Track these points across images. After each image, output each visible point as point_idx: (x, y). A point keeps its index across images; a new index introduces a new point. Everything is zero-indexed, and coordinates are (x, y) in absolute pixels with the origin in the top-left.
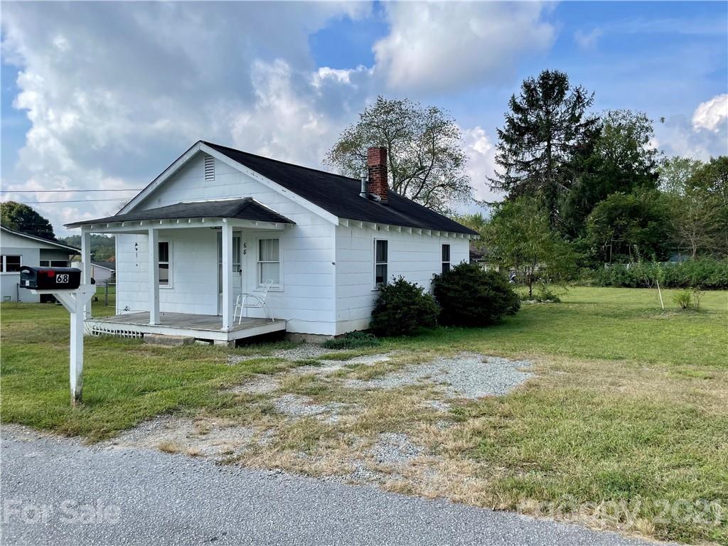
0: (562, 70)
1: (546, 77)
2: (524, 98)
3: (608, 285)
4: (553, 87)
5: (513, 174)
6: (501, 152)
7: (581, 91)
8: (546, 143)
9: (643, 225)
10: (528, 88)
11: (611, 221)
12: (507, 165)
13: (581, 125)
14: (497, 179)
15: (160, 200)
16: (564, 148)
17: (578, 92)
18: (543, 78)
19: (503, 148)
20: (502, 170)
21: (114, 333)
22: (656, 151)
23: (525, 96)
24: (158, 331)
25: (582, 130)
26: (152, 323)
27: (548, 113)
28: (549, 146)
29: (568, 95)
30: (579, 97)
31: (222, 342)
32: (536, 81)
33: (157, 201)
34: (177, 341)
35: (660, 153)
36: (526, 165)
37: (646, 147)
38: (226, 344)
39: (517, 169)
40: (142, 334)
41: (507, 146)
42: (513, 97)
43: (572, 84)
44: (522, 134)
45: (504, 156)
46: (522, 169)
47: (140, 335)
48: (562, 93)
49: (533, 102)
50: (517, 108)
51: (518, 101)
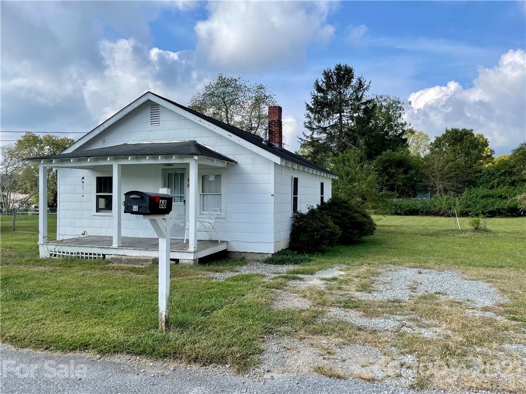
0: (350, 65)
1: (339, 68)
2: (324, 83)
4: (343, 77)
5: (315, 136)
6: (307, 120)
7: (362, 79)
8: (338, 115)
9: (406, 172)
10: (327, 76)
11: (385, 169)
12: (312, 129)
13: (362, 104)
14: (305, 138)
15: (104, 141)
16: (352, 118)
17: (359, 80)
18: (337, 69)
19: (308, 116)
20: (309, 133)
21: (73, 255)
22: (406, 123)
23: (325, 81)
24: (121, 252)
25: (363, 107)
26: (115, 245)
27: (340, 93)
28: (341, 117)
29: (354, 82)
30: (360, 84)
31: (187, 261)
32: (332, 71)
33: (101, 142)
34: (146, 261)
35: (408, 125)
36: (324, 129)
37: (400, 121)
38: (192, 263)
39: (318, 132)
40: (104, 255)
41: (312, 116)
42: (317, 81)
43: (357, 74)
44: (323, 108)
45: (310, 123)
46: (322, 132)
47: (101, 256)
48: (349, 81)
49: (329, 86)
50: (319, 89)
51: (320, 84)
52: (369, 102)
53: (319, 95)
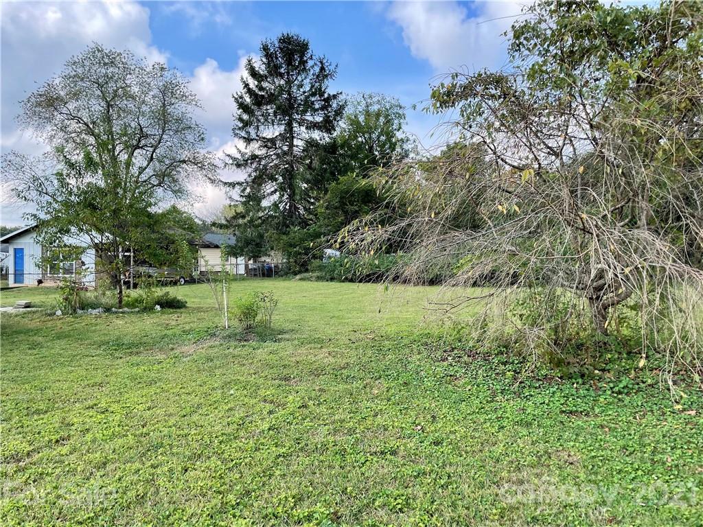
1: (286, 40)
2: (264, 63)
3: (332, 279)
4: (293, 54)
7: (324, 61)
8: (287, 118)
10: (267, 51)
11: (342, 204)
12: (248, 140)
14: (239, 156)
17: (321, 62)
18: (283, 42)
19: (240, 119)
22: (408, 139)
28: (291, 120)
32: (276, 45)
36: (271, 142)
42: (250, 61)
46: (267, 145)
49: (274, 70)
50: (254, 73)
51: (256, 65)
52: (335, 97)
53: (253, 83)
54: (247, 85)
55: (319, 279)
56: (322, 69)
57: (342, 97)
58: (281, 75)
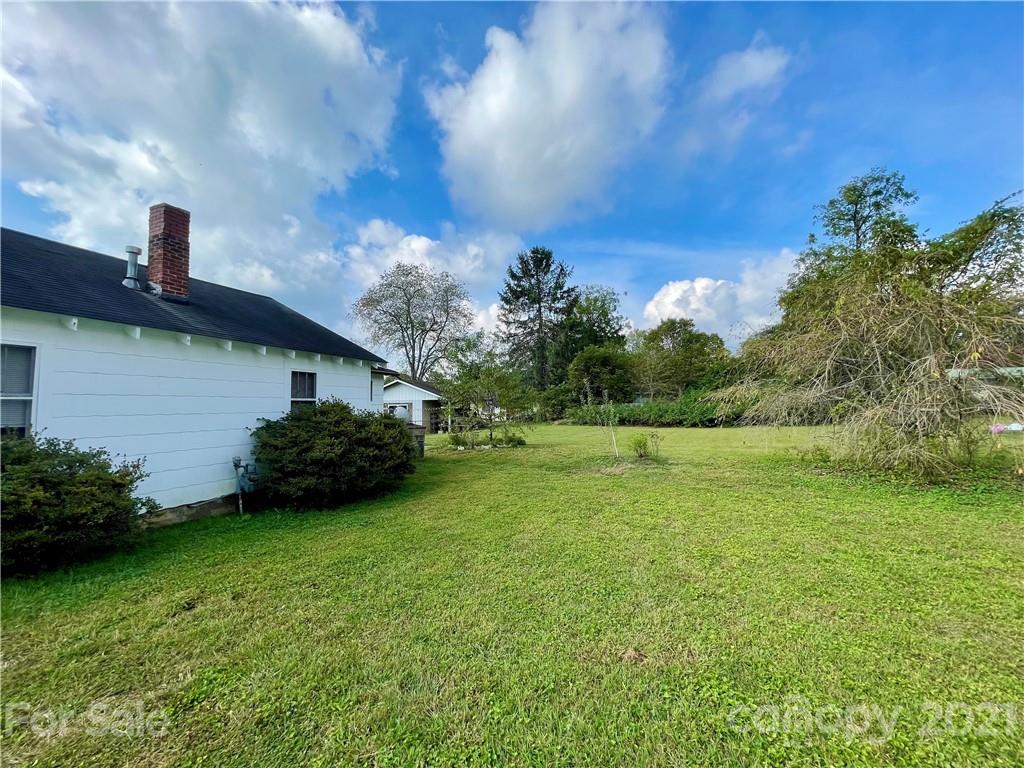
0: (548, 247)
1: (535, 251)
2: (519, 268)
3: (585, 423)
4: (541, 261)
5: (512, 331)
6: (502, 312)
7: (563, 264)
8: (537, 306)
11: (587, 369)
14: (499, 333)
16: (551, 309)
17: (561, 265)
19: (504, 308)
22: (621, 317)
25: (565, 296)
27: (538, 280)
28: (540, 308)
29: (554, 267)
32: (528, 255)
36: (522, 323)
39: (515, 327)
42: (510, 266)
45: (504, 315)
46: (520, 326)
48: (548, 266)
49: (526, 273)
50: (513, 276)
51: (514, 270)
52: (573, 290)
53: (513, 283)
54: (509, 285)
55: (574, 423)
56: (562, 270)
57: (577, 290)
58: (533, 276)
